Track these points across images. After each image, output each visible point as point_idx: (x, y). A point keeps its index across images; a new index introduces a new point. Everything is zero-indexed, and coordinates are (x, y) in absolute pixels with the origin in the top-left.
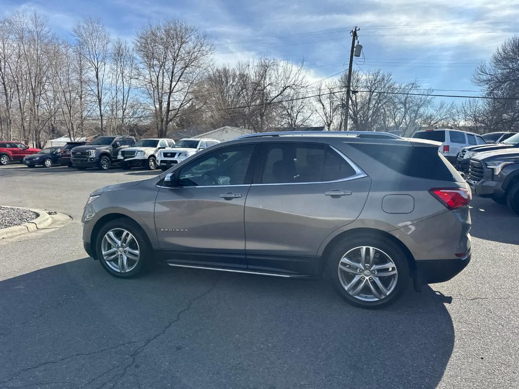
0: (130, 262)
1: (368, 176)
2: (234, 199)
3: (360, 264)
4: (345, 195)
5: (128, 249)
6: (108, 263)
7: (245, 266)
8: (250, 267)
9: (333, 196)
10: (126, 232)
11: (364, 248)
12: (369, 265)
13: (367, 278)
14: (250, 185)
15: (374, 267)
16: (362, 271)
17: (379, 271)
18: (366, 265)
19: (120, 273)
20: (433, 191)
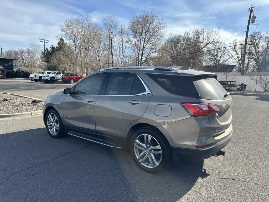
0: (56, 130)
1: (151, 93)
2: (91, 102)
3: (145, 145)
4: (137, 103)
5: (55, 124)
6: (49, 129)
7: (96, 139)
8: (98, 139)
9: (133, 104)
10: (55, 115)
11: (146, 135)
12: (148, 146)
13: (147, 153)
14: (99, 95)
15: (151, 147)
16: (146, 149)
17: (154, 150)
18: (147, 145)
19: (53, 135)
20: (183, 103)
